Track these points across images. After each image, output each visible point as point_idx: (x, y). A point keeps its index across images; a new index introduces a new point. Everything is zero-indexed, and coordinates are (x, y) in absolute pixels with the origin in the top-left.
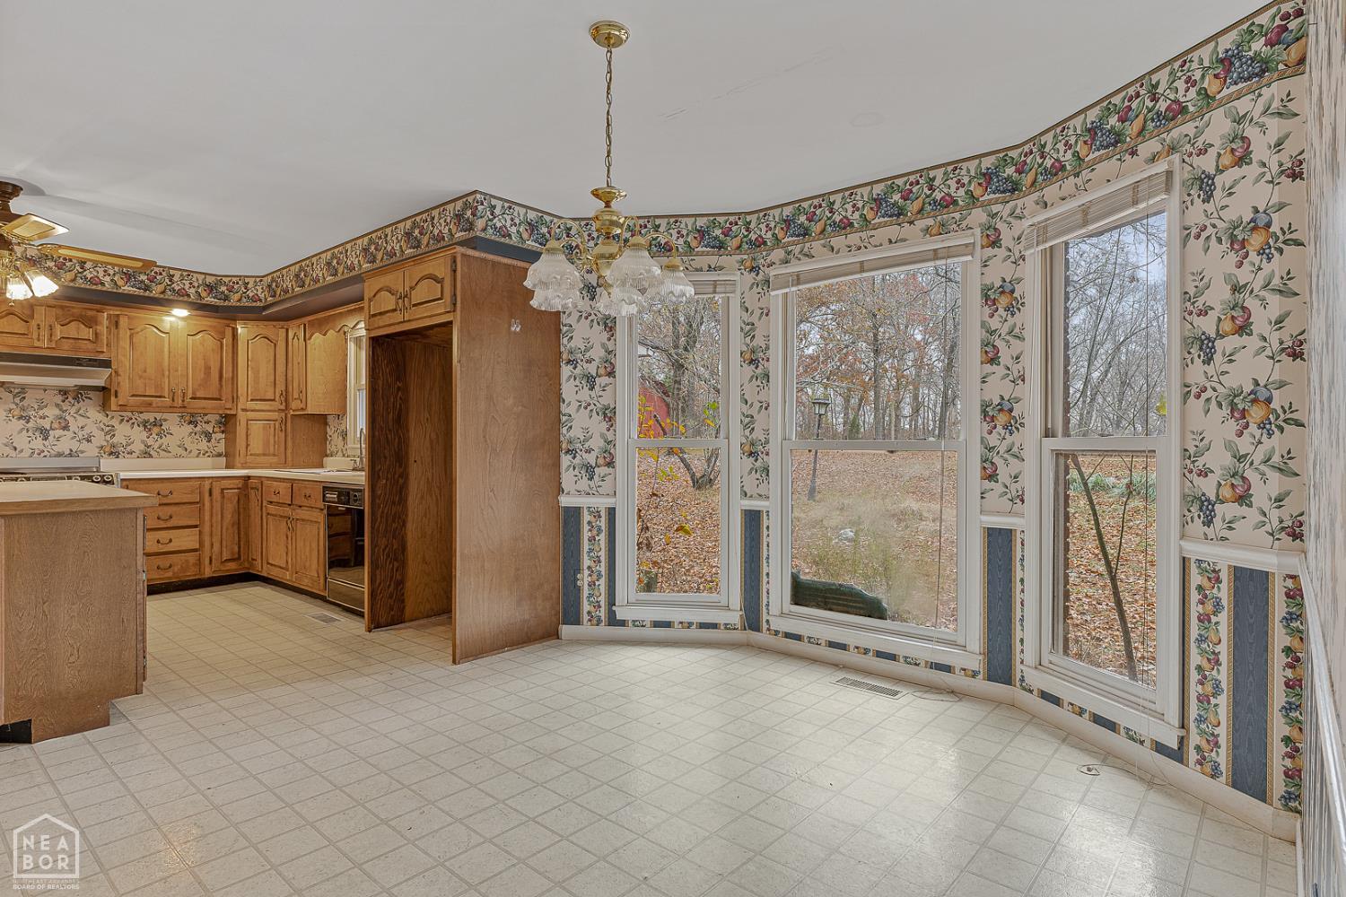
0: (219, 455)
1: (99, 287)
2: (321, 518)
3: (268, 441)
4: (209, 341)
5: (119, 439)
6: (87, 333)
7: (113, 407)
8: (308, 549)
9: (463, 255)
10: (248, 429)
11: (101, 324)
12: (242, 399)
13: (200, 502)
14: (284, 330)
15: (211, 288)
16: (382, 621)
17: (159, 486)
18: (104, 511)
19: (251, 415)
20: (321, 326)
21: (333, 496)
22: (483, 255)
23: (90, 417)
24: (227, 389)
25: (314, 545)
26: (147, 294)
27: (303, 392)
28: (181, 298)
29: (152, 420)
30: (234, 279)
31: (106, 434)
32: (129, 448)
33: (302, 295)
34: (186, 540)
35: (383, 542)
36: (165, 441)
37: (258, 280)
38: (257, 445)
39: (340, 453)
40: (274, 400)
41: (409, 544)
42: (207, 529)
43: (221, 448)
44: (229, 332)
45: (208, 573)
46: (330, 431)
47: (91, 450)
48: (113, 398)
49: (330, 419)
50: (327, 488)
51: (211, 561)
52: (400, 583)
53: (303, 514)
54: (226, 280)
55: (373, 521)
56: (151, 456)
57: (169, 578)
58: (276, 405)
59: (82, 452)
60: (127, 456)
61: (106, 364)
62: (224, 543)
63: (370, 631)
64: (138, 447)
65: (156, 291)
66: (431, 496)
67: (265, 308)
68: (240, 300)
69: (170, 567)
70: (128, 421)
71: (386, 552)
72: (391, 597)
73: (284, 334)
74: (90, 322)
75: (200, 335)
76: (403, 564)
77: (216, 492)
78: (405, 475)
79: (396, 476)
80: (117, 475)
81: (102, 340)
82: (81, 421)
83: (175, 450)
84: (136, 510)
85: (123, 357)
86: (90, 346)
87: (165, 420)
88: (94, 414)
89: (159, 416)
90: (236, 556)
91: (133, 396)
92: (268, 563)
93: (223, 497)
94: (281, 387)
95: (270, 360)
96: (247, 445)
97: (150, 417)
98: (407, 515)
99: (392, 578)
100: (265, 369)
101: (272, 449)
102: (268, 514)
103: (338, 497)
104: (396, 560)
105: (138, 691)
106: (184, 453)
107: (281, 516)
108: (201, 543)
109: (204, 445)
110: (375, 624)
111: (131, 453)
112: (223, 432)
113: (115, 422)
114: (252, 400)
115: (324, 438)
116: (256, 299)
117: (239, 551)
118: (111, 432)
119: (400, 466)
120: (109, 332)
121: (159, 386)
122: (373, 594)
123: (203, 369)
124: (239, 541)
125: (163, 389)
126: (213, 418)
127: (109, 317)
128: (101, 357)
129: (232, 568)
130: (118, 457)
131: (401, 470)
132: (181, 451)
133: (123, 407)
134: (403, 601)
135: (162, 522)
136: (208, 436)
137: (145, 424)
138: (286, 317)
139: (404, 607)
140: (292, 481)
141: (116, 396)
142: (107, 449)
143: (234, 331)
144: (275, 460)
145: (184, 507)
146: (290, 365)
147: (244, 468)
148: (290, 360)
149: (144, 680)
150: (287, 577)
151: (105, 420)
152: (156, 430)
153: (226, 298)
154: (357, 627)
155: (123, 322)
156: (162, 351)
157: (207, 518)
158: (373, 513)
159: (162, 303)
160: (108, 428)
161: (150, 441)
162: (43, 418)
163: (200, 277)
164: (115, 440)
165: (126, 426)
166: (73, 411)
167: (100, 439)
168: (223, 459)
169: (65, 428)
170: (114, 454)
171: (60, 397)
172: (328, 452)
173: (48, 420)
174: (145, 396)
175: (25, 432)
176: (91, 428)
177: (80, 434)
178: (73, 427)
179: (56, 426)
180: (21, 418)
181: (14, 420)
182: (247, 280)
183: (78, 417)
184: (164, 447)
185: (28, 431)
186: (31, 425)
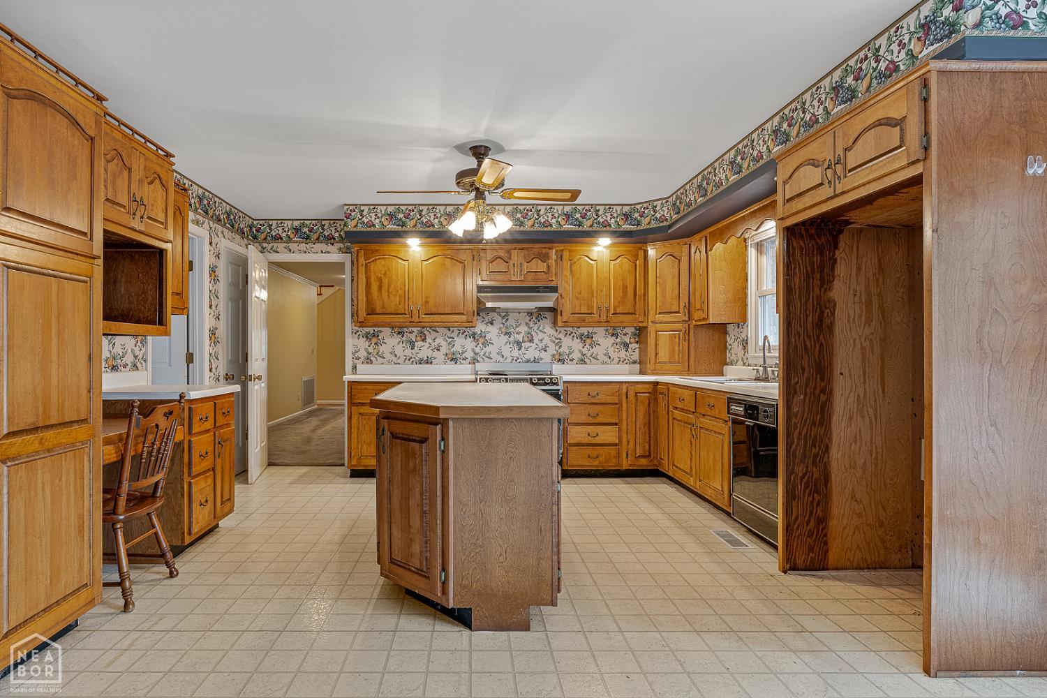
0: (635, 362)
1: (549, 229)
2: (726, 429)
3: (674, 351)
4: (625, 262)
5: (564, 349)
6: (542, 266)
7: (560, 324)
8: (711, 460)
9: (941, 72)
10: (656, 339)
11: (552, 258)
12: (652, 313)
13: (620, 403)
14: (687, 246)
15: (627, 216)
16: (800, 562)
17: (589, 388)
19: (659, 326)
20: (721, 235)
21: (740, 409)
22: (975, 65)
23: (546, 332)
24: (639, 305)
25: (718, 458)
26: (581, 229)
27: (705, 302)
28: (604, 230)
29: (586, 334)
30: (645, 205)
31: (556, 345)
32: (570, 357)
33: (704, 204)
34: (608, 435)
35: (800, 469)
36: (595, 350)
37: (664, 201)
38: (664, 354)
39: (740, 362)
40: (678, 312)
41: (833, 475)
42: (624, 427)
43: (636, 356)
44: (641, 254)
45: (625, 465)
46: (730, 340)
47: (547, 357)
48: (559, 317)
49: (730, 328)
50: (732, 400)
51: (627, 455)
52: (823, 521)
53: (706, 422)
54: (639, 207)
55: (789, 444)
56: (585, 363)
57: (596, 466)
58: (681, 316)
59: (542, 359)
60: (569, 362)
61: (554, 289)
62: (638, 441)
63: (785, 572)
64: (576, 355)
65: (586, 226)
66: (863, 417)
67: (670, 226)
68: (649, 223)
69: (597, 457)
70: (570, 335)
71: (805, 480)
72: (810, 536)
73: (687, 250)
74: (544, 258)
75: (619, 259)
76: (827, 498)
77: (631, 395)
78: (827, 391)
79: (817, 391)
80: (561, 378)
81: (552, 271)
82: (541, 335)
83: (602, 358)
84: (550, 420)
85: (565, 285)
86: (545, 276)
87: (595, 333)
88: (549, 330)
89: (590, 330)
90: (647, 454)
91: (572, 314)
92: (674, 465)
93: (637, 400)
94: (684, 300)
95: (674, 276)
96: (656, 354)
97: (584, 330)
98: (830, 439)
99: (811, 513)
100: (671, 284)
101: (677, 357)
102: (674, 418)
103: (746, 409)
104: (817, 491)
105: (553, 603)
106: (608, 361)
107: (685, 423)
108: (620, 438)
109: (623, 354)
110: (791, 565)
111: (572, 360)
112: (637, 342)
113: (561, 336)
114: (660, 313)
115: (724, 348)
116: (663, 219)
117: (650, 449)
118: (559, 344)
119: (822, 380)
120: (557, 264)
121: (590, 306)
122: (788, 529)
123: (621, 287)
124: (650, 440)
125: (592, 307)
126: (630, 330)
127: (557, 251)
128: (552, 284)
129: (644, 463)
130: (563, 363)
131: (823, 384)
132: (606, 359)
133: (566, 324)
134: (826, 543)
135: (591, 419)
136: (626, 346)
137: (581, 337)
138: (688, 233)
139: (827, 551)
140: (696, 390)
141: (561, 315)
142: (557, 357)
143: (646, 252)
144: (679, 367)
145: (608, 406)
146: (692, 277)
147: (653, 374)
148: (692, 272)
149: (559, 591)
150: (691, 482)
151: (555, 334)
152: (588, 341)
154: (770, 561)
155: (566, 255)
156: (592, 276)
157: (624, 417)
158: (788, 435)
159: (590, 235)
160: (557, 341)
161: (585, 351)
162: (518, 333)
163: (619, 208)
164: (561, 350)
165: (569, 339)
166: (535, 328)
167: (552, 349)
168: (637, 366)
169: (531, 341)
170: (561, 361)
171: (528, 318)
172: (728, 360)
173: (521, 335)
174: (580, 314)
175: (508, 344)
176: (547, 341)
177: (540, 345)
178: (536, 340)
179: (526, 339)
180: (506, 334)
181: (502, 335)
182: (655, 203)
183: (539, 333)
184: (594, 355)
185: (510, 343)
186: (511, 339)
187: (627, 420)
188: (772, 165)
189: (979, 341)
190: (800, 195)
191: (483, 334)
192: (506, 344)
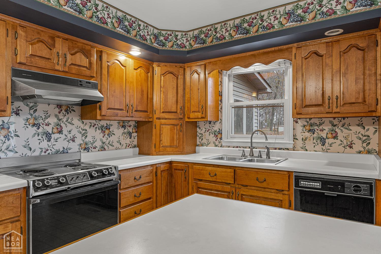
0: (135, 147)
1: (105, 26)
4: (143, 74)
5: (89, 139)
6: (84, 61)
10: (160, 130)
11: (93, 56)
12: (157, 112)
13: (152, 181)
14: (182, 69)
19: (163, 121)
23: (74, 124)
27: (204, 107)
29: (105, 125)
31: (83, 136)
32: (94, 145)
36: (111, 139)
37: (184, 34)
38: (166, 140)
39: (212, 145)
40: (176, 112)
43: (135, 143)
44: (151, 69)
46: (200, 131)
47: (74, 147)
48: (98, 111)
49: (201, 124)
54: (164, 33)
56: (105, 150)
58: (178, 115)
59: (70, 149)
60: (93, 150)
61: (95, 85)
64: (98, 144)
65: (131, 34)
68: (172, 47)
70: (93, 126)
73: (183, 72)
74: (87, 54)
75: (140, 70)
77: (159, 174)
81: (94, 68)
82: (70, 127)
83: (116, 145)
85: (104, 80)
86: (87, 72)
87: (112, 125)
88: (77, 121)
89: (108, 122)
91: (109, 109)
93: (162, 177)
94: (181, 104)
95: (174, 88)
96: (160, 141)
97: (104, 123)
101: (175, 142)
106: (120, 146)
109: (128, 141)
111: (95, 148)
112: (136, 132)
113: (87, 127)
114: (163, 112)
115: (196, 135)
116: (182, 46)
118: (85, 135)
120: (97, 63)
123: (140, 91)
126: (132, 123)
127: (97, 51)
130: (88, 151)
132: (118, 145)
135: (136, 198)
136: (130, 134)
137: (101, 128)
141: (100, 110)
142: (83, 146)
144: (177, 149)
145: (146, 185)
151: (82, 126)
152: (107, 132)
155: (105, 57)
157: (155, 191)
160: (83, 132)
161: (104, 140)
162: (48, 125)
163: (152, 29)
164: (87, 140)
165: (93, 129)
166: (65, 120)
167: (79, 140)
168: (137, 149)
169: (60, 132)
170: (87, 149)
171: (57, 110)
172: (199, 143)
173: (51, 127)
174: (114, 109)
175: (37, 135)
176: (75, 132)
177: (69, 136)
178: (65, 130)
179: (55, 130)
180: (34, 125)
181: (30, 127)
182: (177, 33)
183: (68, 124)
184: (111, 143)
185: (38, 135)
186: (40, 130)
187: (156, 193)
192: (34, 136)
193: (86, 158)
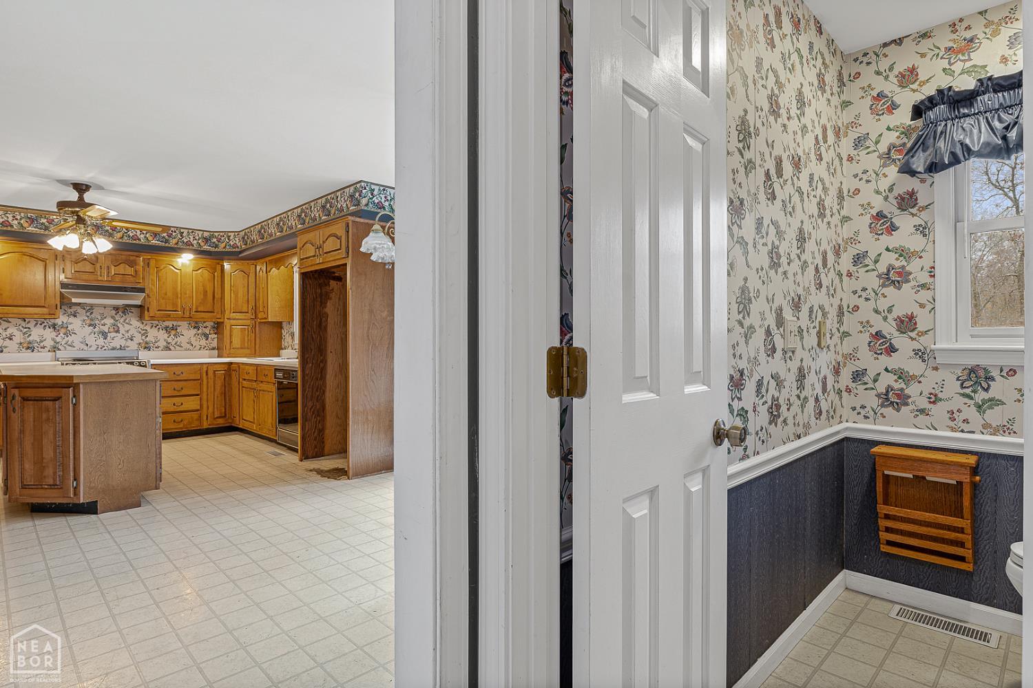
0: (214, 349)
1: (137, 242)
2: (274, 388)
3: (244, 339)
4: (206, 274)
5: (150, 338)
6: (130, 271)
7: (146, 318)
8: (266, 409)
9: (353, 222)
10: (231, 332)
11: (139, 265)
12: (227, 312)
13: (201, 379)
14: (254, 266)
15: (207, 240)
16: (310, 455)
17: (175, 369)
18: (137, 381)
19: (233, 322)
20: (277, 263)
21: (279, 375)
22: (366, 221)
23: (133, 325)
24: (217, 306)
25: (270, 407)
26: (167, 245)
27: (266, 307)
28: (188, 246)
29: (171, 326)
30: (221, 234)
31: (143, 335)
32: (156, 345)
33: (262, 244)
34: (191, 403)
35: (310, 404)
36: (179, 339)
37: (236, 234)
38: (237, 342)
39: (290, 347)
40: (248, 312)
41: (327, 406)
42: (205, 397)
43: (215, 344)
44: (219, 267)
45: (205, 426)
46: (284, 332)
47: (133, 345)
48: (146, 312)
49: (284, 325)
50: (277, 369)
51: (207, 416)
52: (322, 431)
53: (264, 386)
54: (216, 234)
55: (304, 391)
56: (170, 350)
57: (181, 428)
58: (249, 315)
59: (128, 347)
60: (155, 349)
61: (142, 290)
62: (216, 406)
63: (301, 461)
64: (162, 344)
65: (173, 242)
66: (342, 375)
67: (241, 252)
68: (225, 247)
69: (182, 421)
70: (156, 327)
71: (312, 410)
72: (315, 440)
73: (254, 269)
74: (132, 264)
75: (201, 270)
76: (324, 419)
77: (211, 373)
78: (324, 361)
79: (319, 362)
80: (149, 361)
81: (140, 275)
82: (127, 327)
83: (185, 345)
84: (156, 380)
85: (151, 285)
86: (132, 279)
87: (179, 326)
88: (135, 323)
89: (175, 323)
90: (223, 415)
91: (159, 310)
92: (243, 419)
93: (215, 376)
94: (252, 303)
95: (245, 286)
96: (231, 342)
97: (169, 324)
98: (325, 387)
99: (316, 427)
100: (241, 292)
101: (246, 345)
102: (243, 387)
103: (284, 374)
104: (318, 415)
105: (157, 488)
106: (191, 347)
107: (251, 388)
108: (201, 405)
109: (203, 342)
110: (305, 457)
111: (158, 347)
112: (216, 333)
113: (148, 328)
114: (234, 312)
115: (280, 338)
116: (235, 246)
117: (225, 412)
118: (145, 334)
119: (321, 355)
120: (144, 270)
121: (175, 304)
122: (303, 438)
123: (202, 292)
124: (225, 405)
125: (177, 306)
126: (210, 324)
127: (144, 260)
128: (138, 286)
129: (221, 422)
130: (149, 350)
131: (321, 358)
132: (189, 346)
133: (152, 318)
134: (323, 442)
135: (176, 392)
136: (207, 337)
137: (166, 328)
138: (256, 258)
139: (324, 447)
140: (257, 365)
141: (148, 311)
142: (143, 345)
143: (223, 267)
144: (247, 351)
145: (189, 382)
146: (257, 289)
147: (228, 357)
148: (257, 285)
149: (161, 481)
150: (254, 428)
151: (142, 326)
152: (173, 332)
153: (217, 246)
154: (293, 458)
155: (152, 263)
156: (176, 281)
157: (205, 389)
158: (303, 386)
159: (176, 250)
160: (144, 332)
161: (170, 340)
162: (103, 325)
163: (200, 233)
164: (148, 339)
165: (154, 330)
166: (122, 320)
167: (138, 338)
168: (216, 352)
169: (118, 331)
170: (147, 348)
171: (114, 312)
172: (283, 346)
173: (107, 327)
174: (166, 311)
175: (93, 334)
176: (133, 332)
177: (126, 335)
178: (122, 330)
179: (112, 330)
180: (90, 325)
181: (86, 327)
182: (229, 234)
183: (125, 325)
184: (178, 343)
185: (95, 334)
186: (96, 330)
187: (207, 391)
188: (294, 235)
189: (368, 336)
190: (306, 258)
191: (65, 326)
192: (90, 334)
193: (144, 355)
